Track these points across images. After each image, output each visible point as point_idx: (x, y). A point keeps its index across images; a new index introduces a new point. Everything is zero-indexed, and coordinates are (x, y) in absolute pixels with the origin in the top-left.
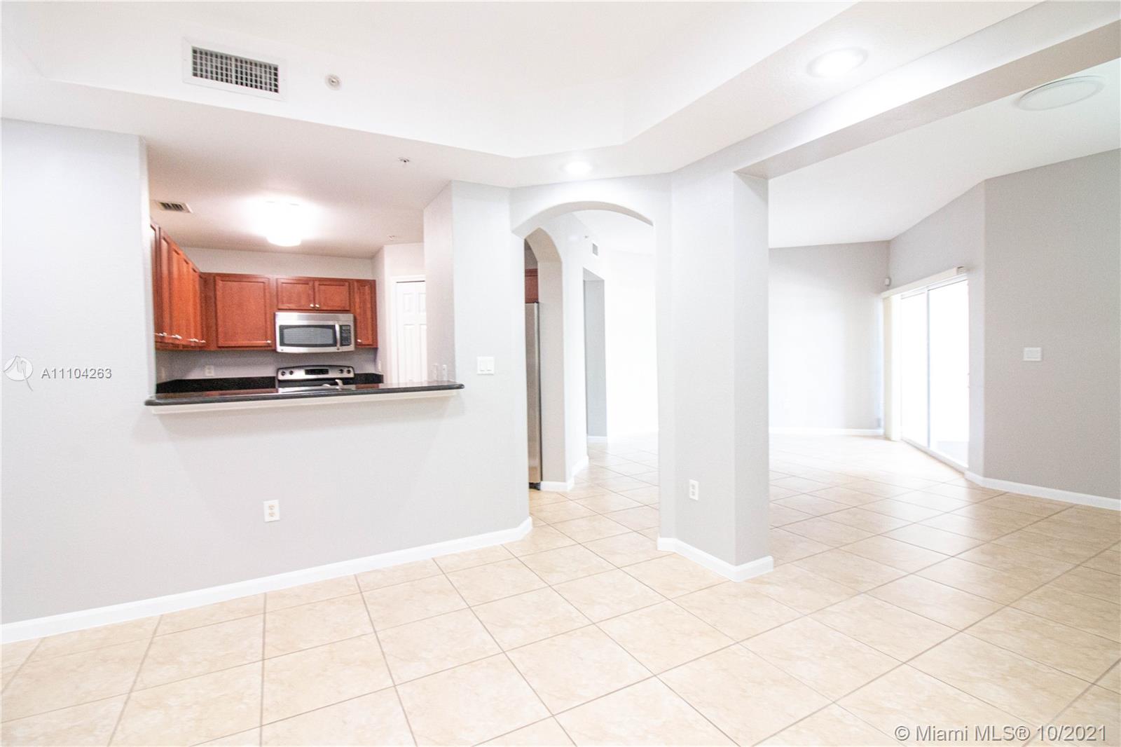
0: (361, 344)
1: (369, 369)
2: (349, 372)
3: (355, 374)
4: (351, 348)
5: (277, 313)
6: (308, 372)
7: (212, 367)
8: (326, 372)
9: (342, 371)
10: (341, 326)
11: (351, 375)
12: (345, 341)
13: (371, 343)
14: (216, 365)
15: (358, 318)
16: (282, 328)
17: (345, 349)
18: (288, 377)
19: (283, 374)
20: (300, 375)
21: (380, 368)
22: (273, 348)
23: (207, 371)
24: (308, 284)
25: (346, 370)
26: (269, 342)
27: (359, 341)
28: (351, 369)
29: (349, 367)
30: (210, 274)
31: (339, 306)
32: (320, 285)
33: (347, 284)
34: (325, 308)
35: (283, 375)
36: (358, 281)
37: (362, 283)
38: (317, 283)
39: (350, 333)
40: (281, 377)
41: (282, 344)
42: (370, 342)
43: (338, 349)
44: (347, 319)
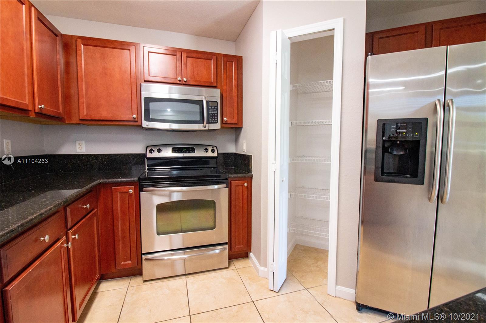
0: (226, 123)
1: (231, 149)
2: (213, 151)
3: (218, 153)
4: (217, 126)
5: (142, 84)
6: (175, 150)
7: (83, 143)
8: (193, 151)
9: (206, 150)
10: (208, 102)
11: (215, 154)
12: (212, 119)
13: (237, 123)
14: (88, 141)
15: (224, 95)
16: (149, 100)
17: (212, 126)
18: (156, 154)
19: (151, 151)
20: (168, 153)
21: (245, 148)
22: (139, 123)
23: (78, 146)
24: (176, 55)
25: (210, 149)
26: (134, 116)
27: (225, 119)
28: (215, 148)
29: (213, 146)
30: (72, 36)
31: (207, 82)
32: (187, 57)
33: (215, 57)
34: (191, 83)
35: (151, 153)
36: (225, 55)
37: (229, 59)
38: (184, 55)
39: (217, 110)
40: (149, 155)
41: (148, 119)
42: (235, 121)
43: (205, 127)
44: (215, 94)
